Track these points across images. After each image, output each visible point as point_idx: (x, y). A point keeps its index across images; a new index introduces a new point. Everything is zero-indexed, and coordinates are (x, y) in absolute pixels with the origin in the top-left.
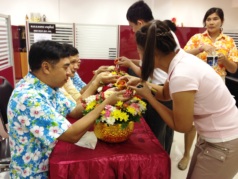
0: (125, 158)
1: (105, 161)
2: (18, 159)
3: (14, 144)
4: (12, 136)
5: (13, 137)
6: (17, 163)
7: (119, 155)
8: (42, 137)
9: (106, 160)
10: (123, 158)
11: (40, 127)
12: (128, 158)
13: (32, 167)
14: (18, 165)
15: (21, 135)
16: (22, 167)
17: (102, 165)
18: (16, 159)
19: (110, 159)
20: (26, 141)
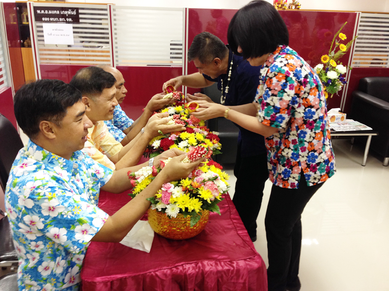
0: (196, 268)
1: (165, 275)
2: (32, 271)
3: (24, 251)
4: (19, 241)
5: (20, 243)
6: (30, 276)
7: (187, 264)
8: (65, 243)
9: (167, 272)
10: (193, 268)
11: (61, 229)
12: (201, 268)
13: (55, 282)
14: (33, 279)
15: (32, 239)
16: (39, 283)
17: (162, 281)
18: (28, 272)
19: (173, 270)
20: (42, 247)
